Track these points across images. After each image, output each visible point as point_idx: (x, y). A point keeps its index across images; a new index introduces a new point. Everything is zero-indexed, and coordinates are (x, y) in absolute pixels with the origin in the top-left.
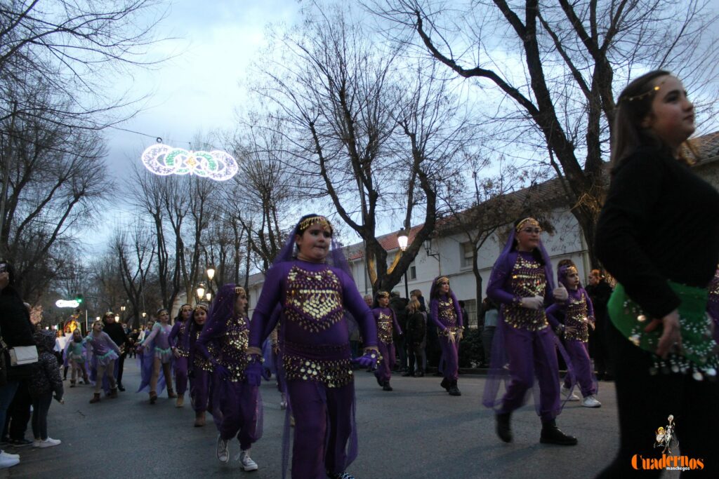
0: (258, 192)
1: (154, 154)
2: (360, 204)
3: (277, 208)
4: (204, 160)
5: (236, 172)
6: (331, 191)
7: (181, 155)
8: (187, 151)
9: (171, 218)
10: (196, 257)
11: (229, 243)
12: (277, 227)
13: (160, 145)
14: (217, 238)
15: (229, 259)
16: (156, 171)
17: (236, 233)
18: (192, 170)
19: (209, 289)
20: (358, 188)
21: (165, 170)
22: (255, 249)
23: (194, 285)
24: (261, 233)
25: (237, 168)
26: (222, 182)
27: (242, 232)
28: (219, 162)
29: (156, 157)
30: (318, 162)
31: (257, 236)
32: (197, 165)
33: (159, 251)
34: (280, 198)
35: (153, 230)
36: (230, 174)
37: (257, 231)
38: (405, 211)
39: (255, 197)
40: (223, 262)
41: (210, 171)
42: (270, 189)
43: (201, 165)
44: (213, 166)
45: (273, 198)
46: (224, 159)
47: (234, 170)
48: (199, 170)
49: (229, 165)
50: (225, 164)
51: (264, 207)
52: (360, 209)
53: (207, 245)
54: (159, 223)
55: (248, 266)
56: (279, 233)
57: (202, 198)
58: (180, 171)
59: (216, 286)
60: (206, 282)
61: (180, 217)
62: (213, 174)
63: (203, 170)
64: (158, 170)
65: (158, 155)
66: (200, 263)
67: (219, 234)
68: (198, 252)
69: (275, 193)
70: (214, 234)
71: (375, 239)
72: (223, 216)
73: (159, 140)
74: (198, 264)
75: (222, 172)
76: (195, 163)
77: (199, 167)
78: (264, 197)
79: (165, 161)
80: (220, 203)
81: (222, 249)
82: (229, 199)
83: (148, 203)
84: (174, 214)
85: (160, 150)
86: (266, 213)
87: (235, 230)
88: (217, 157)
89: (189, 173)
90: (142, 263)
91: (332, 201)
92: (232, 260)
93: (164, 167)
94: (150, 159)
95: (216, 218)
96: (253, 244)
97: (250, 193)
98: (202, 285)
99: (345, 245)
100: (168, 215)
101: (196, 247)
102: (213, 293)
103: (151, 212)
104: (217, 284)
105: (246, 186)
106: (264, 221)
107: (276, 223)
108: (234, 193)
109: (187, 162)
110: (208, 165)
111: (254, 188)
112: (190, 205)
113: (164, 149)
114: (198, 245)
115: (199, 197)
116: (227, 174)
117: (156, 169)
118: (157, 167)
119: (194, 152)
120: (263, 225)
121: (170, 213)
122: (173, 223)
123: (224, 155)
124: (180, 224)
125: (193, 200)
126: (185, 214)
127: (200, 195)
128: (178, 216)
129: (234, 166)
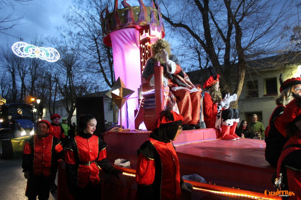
0: (65, 67)
1: (19, 47)
4: (44, 52)
5: (59, 59)
6: (102, 71)
7: (32, 48)
8: (35, 46)
9: (20, 74)
13: (22, 42)
16: (19, 55)
18: (37, 56)
19: (37, 108)
21: (23, 55)
24: (65, 86)
25: (59, 57)
28: (51, 53)
29: (19, 48)
30: (98, 57)
31: (63, 87)
32: (40, 54)
33: (13, 89)
35: (10, 79)
36: (56, 59)
37: (63, 85)
39: (63, 69)
41: (46, 57)
42: (71, 66)
44: (48, 54)
46: (54, 52)
47: (58, 58)
48: (41, 56)
49: (55, 55)
50: (54, 54)
51: (67, 75)
53: (36, 88)
54: (13, 76)
56: (73, 86)
58: (32, 56)
61: (24, 74)
62: (48, 59)
63: (43, 56)
64: (20, 54)
65: (21, 47)
73: (21, 40)
75: (52, 58)
76: (39, 53)
77: (41, 55)
78: (68, 69)
79: (24, 51)
83: (9, 67)
84: (21, 72)
88: (50, 51)
89: (36, 57)
90: (4, 93)
91: (103, 76)
93: (23, 53)
94: (16, 49)
96: (61, 90)
100: (18, 73)
103: (10, 70)
106: (67, 80)
109: (35, 52)
110: (46, 54)
111: (63, 65)
112: (30, 69)
113: (24, 44)
114: (33, 88)
115: (34, 66)
116: (54, 59)
117: (19, 54)
118: (20, 53)
119: (39, 47)
120: (67, 83)
121: (20, 72)
122: (21, 76)
123: (54, 50)
124: (24, 77)
125: (31, 67)
126: (27, 73)
127: (35, 65)
128: (23, 73)
129: (58, 56)
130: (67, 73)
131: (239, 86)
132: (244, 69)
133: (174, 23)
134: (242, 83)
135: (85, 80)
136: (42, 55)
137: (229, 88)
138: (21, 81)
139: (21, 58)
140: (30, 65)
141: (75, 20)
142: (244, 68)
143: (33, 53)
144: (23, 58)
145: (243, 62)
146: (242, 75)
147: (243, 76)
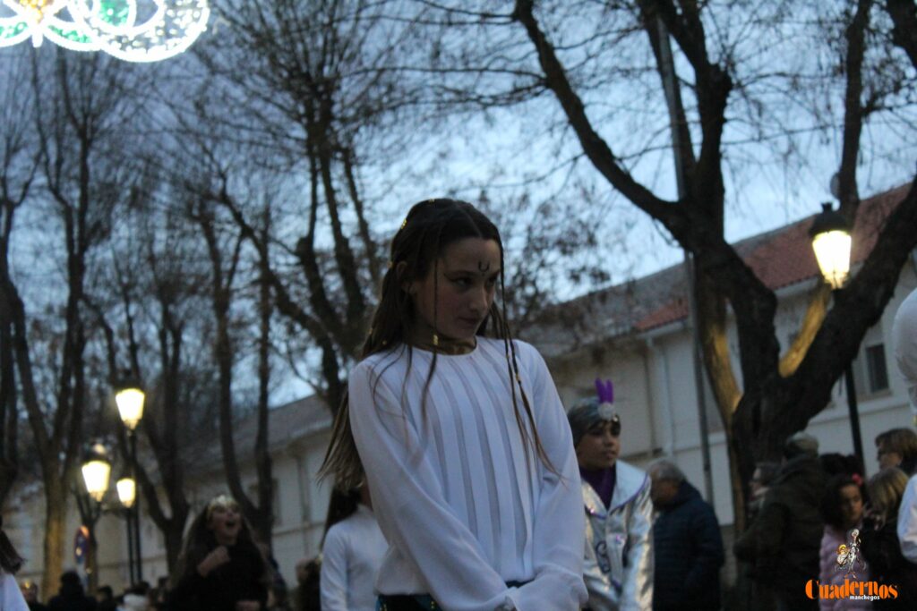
0: (285, 98)
2: (666, 120)
3: (360, 151)
5: (201, 28)
6: (556, 79)
10: (74, 347)
11: (193, 291)
12: (364, 228)
14: (146, 277)
15: (194, 349)
17: (215, 255)
18: (38, 27)
19: (124, 465)
20: (653, 62)
22: (287, 308)
23: (71, 453)
24: (305, 248)
25: (206, 13)
26: (155, 68)
27: (238, 249)
31: (293, 260)
34: (368, 113)
36: (181, 35)
37: (292, 242)
38: (837, 137)
39: (274, 115)
40: (172, 364)
41: (107, 26)
42: (331, 85)
44: (115, 9)
45: (344, 121)
47: (196, 21)
48: (67, 27)
49: (172, 3)
51: (310, 154)
52: (666, 137)
53: (111, 304)
55: (264, 373)
56: (371, 246)
57: (82, 134)
59: (151, 452)
60: (112, 438)
62: (118, 39)
63: (78, 25)
66: (87, 370)
67: (152, 259)
68: (81, 329)
69: (349, 99)
70: (134, 259)
71: (729, 250)
72: (163, 196)
74: (80, 376)
75: (151, 29)
76: (48, 2)
78: (309, 114)
80: (151, 147)
81: (168, 318)
82: (184, 131)
86: (320, 171)
87: (212, 242)
89: (31, 41)
91: (561, 115)
92: (207, 353)
95: (140, 201)
96: (280, 288)
97: (258, 104)
98: (99, 449)
99: (617, 280)
101: (70, 313)
102: (141, 479)
104: (155, 443)
105: (239, 81)
107: (359, 208)
108: (199, 106)
112: (41, 160)
114: (80, 308)
115: (69, 128)
116: (168, 37)
120: (312, 219)
126: (24, 195)
127: (74, 121)
129: (195, 5)
140: (40, 131)
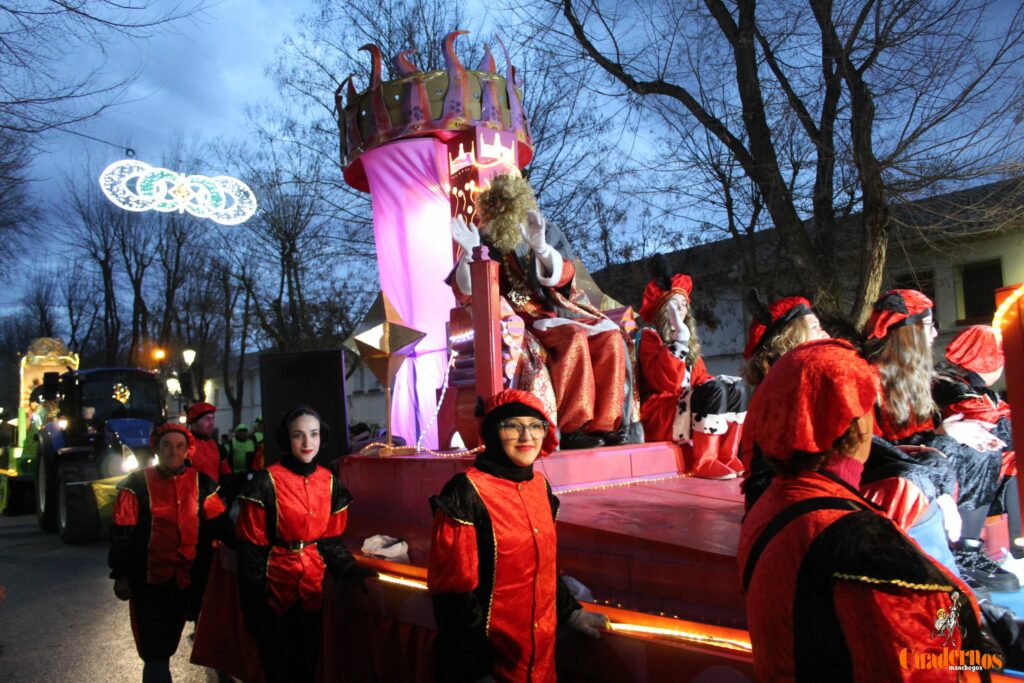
0: (274, 240)
1: (122, 176)
4: (203, 190)
5: (253, 212)
7: (165, 179)
8: (174, 174)
9: (129, 267)
12: (301, 296)
13: (131, 162)
16: (124, 203)
18: (181, 205)
19: (181, 379)
21: (138, 202)
24: (276, 305)
25: (255, 205)
28: (226, 194)
29: (125, 180)
31: (270, 308)
32: (191, 197)
33: (106, 316)
35: (96, 282)
36: (244, 214)
37: (270, 300)
41: (212, 208)
42: (295, 237)
43: (198, 199)
46: (236, 190)
47: (251, 209)
48: (194, 206)
49: (241, 201)
50: (236, 199)
51: (283, 265)
53: (181, 310)
54: (107, 273)
55: (244, 344)
56: (303, 304)
57: (178, 240)
58: (164, 205)
60: (181, 369)
61: (142, 266)
62: (217, 214)
63: (200, 206)
64: (127, 201)
65: (128, 177)
68: (169, 321)
73: (130, 153)
75: (231, 211)
76: (188, 194)
77: (194, 201)
78: (284, 248)
79: (138, 188)
83: (91, 243)
84: (133, 261)
85: (131, 169)
86: (286, 273)
88: (224, 186)
89: (178, 210)
90: (78, 332)
93: (136, 198)
94: (115, 184)
97: (261, 241)
98: (175, 373)
100: (123, 262)
101: (166, 314)
103: (95, 255)
106: (283, 283)
109: (174, 192)
110: (209, 198)
111: (269, 232)
112: (159, 248)
113: (138, 168)
114: (170, 312)
115: (173, 237)
116: (238, 215)
117: (123, 200)
118: (126, 196)
119: (186, 176)
120: (281, 292)
121: (127, 260)
122: (131, 274)
123: (236, 184)
124: (142, 274)
125: (164, 242)
126: (150, 262)
127: (176, 235)
128: (138, 264)
129: (251, 202)
130: (283, 260)
131: (868, 292)
132: (882, 234)
133: (637, 80)
134: (876, 280)
135: (341, 283)
136: (196, 203)
137: (831, 301)
138: (133, 291)
139: (130, 213)
140: (160, 235)
141: (303, 82)
142: (884, 231)
143: (169, 197)
144: (138, 213)
145: (880, 209)
146: (877, 255)
147: (880, 256)
